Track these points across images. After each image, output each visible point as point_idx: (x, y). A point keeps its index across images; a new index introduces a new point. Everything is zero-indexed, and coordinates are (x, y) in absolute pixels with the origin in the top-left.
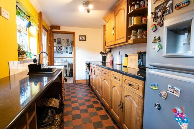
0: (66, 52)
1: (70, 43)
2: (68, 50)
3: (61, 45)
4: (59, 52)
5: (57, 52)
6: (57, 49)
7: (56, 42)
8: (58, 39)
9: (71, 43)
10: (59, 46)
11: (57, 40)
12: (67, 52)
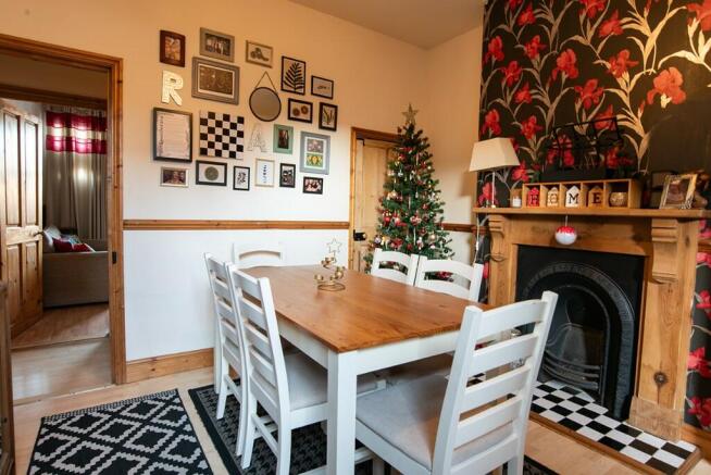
0: (274, 176)
1: (308, 97)
2: (293, 157)
3: (235, 102)
4: (211, 174)
5: (190, 170)
6: (198, 144)
7: (182, 64)
8: (207, 35)
9: (316, 101)
10: (220, 110)
11: (193, 49)
12: (287, 180)
